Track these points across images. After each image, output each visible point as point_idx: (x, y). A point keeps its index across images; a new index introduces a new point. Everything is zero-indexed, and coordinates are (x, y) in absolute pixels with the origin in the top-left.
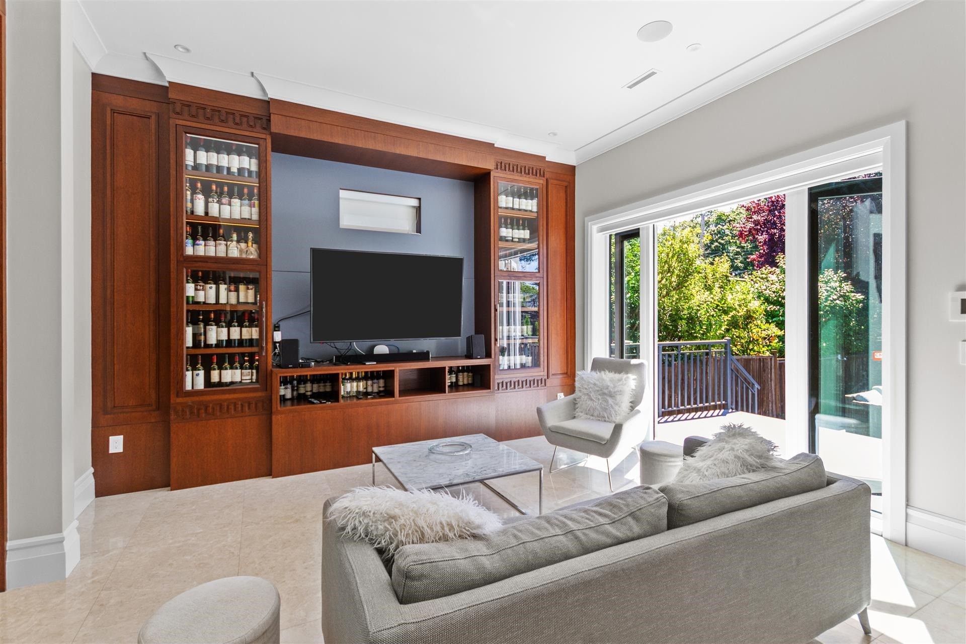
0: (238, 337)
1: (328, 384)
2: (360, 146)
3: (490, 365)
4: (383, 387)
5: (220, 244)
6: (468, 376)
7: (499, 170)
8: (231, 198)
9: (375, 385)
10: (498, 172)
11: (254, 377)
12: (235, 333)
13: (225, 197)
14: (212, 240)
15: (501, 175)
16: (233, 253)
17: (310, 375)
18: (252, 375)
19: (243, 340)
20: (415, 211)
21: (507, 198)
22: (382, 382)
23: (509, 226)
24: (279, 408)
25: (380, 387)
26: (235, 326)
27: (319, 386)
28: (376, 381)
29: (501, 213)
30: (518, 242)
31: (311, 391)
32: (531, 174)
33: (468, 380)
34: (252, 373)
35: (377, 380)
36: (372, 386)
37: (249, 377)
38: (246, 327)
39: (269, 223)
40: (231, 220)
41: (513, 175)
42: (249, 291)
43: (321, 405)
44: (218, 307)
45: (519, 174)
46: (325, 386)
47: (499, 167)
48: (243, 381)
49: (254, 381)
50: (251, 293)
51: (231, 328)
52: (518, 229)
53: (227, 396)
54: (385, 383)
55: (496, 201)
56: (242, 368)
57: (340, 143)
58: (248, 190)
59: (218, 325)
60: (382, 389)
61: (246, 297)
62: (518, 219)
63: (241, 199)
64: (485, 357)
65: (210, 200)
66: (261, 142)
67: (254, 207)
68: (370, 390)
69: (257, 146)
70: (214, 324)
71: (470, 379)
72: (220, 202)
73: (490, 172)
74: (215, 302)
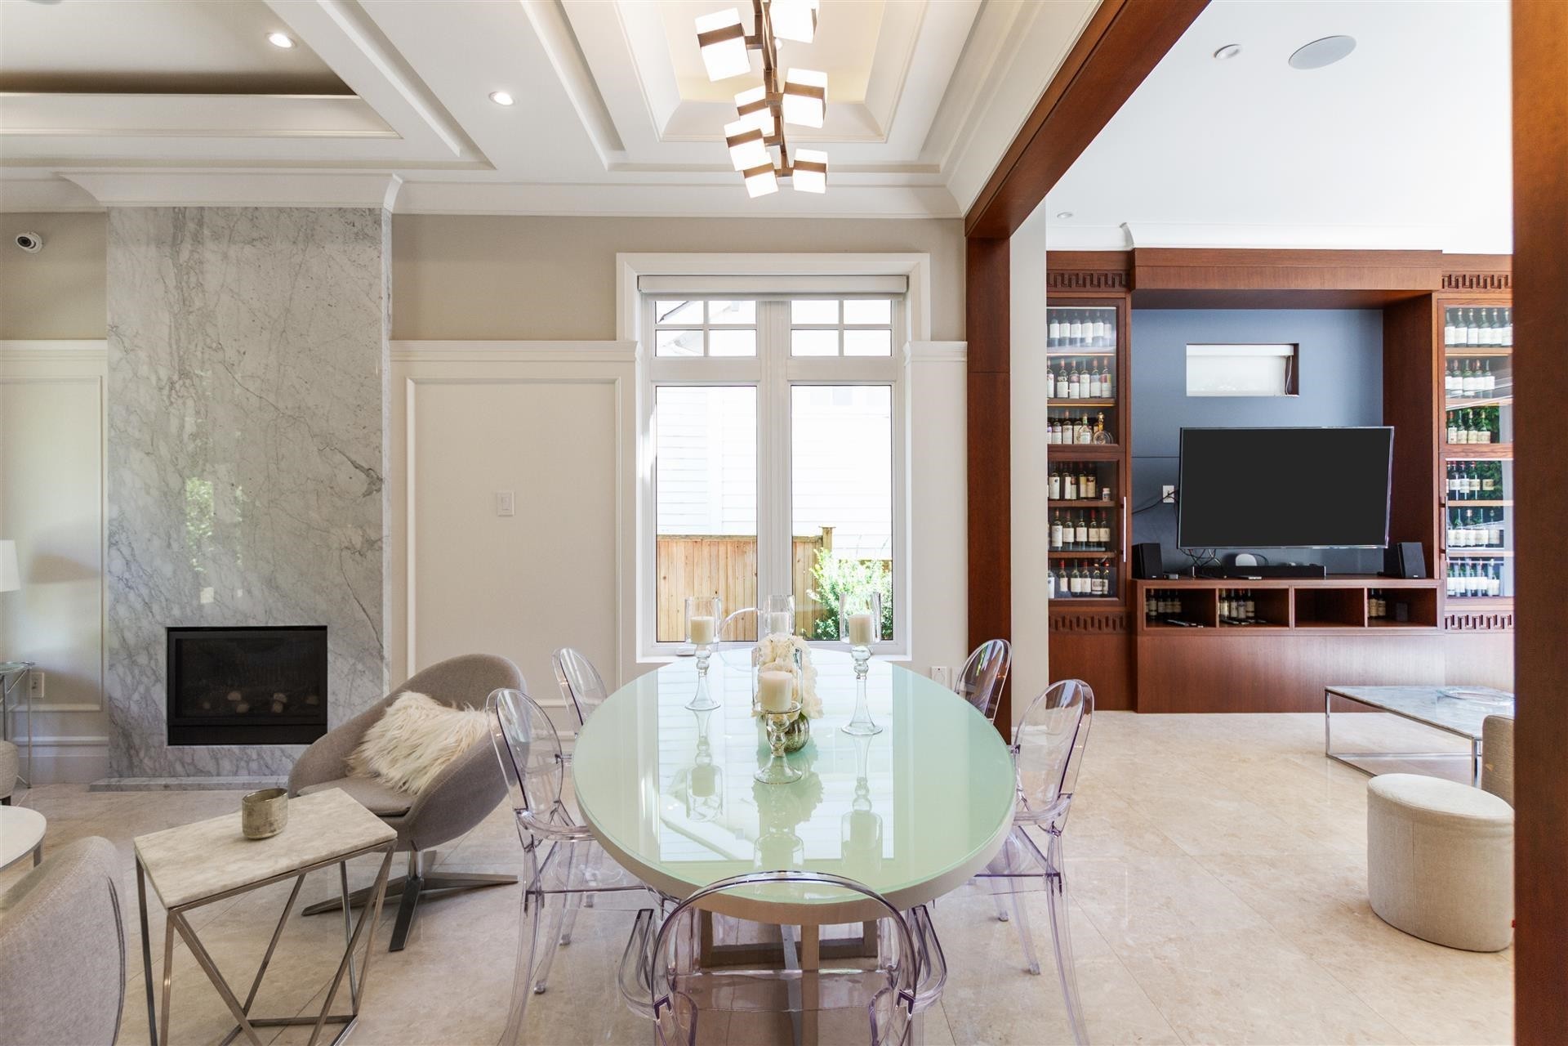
0: (1086, 540)
1: (1177, 603)
2: (1242, 288)
3: (1436, 589)
4: (1252, 612)
5: (1068, 429)
6: (1378, 605)
7: (1446, 288)
8: (1080, 374)
9: (1242, 609)
10: (1446, 292)
11: (1106, 588)
12: (1082, 534)
13: (1074, 373)
14: (1059, 424)
15: (1451, 296)
16: (1085, 439)
17: (1155, 590)
18: (1103, 586)
19: (1090, 542)
20: (1284, 362)
21: (1457, 329)
22: (1250, 605)
23: (1458, 373)
24: (1145, 628)
25: (1247, 612)
26: (1082, 526)
27: (1166, 605)
28: (1242, 603)
29: (1449, 353)
30: (1474, 397)
31: (1157, 611)
32: (1503, 287)
33: (1377, 610)
34: (1103, 583)
35: (1244, 601)
36: (1237, 609)
37: (1100, 588)
38: (1094, 527)
39: (1128, 400)
40: (1081, 400)
41: (1471, 292)
42: (1090, 483)
43: (1191, 628)
44: (1063, 504)
45: (1483, 290)
46: (1173, 605)
47: (1446, 284)
48: (1094, 593)
49: (1106, 593)
50: (1092, 485)
51: (1078, 529)
52: (1474, 375)
53: (1084, 609)
54: (1256, 606)
55: (1441, 335)
56: (1092, 577)
57: (1217, 288)
58: (1098, 362)
59: (1065, 526)
60: (1251, 615)
61: (1087, 491)
62: (1473, 360)
63: (1090, 374)
64: (1425, 576)
65: (1060, 378)
66: (1121, 303)
67: (1106, 381)
68: (1234, 614)
69: (1115, 308)
70: (1059, 523)
71: (1381, 609)
72: (1070, 381)
73: (1431, 294)
74: (1058, 498)
